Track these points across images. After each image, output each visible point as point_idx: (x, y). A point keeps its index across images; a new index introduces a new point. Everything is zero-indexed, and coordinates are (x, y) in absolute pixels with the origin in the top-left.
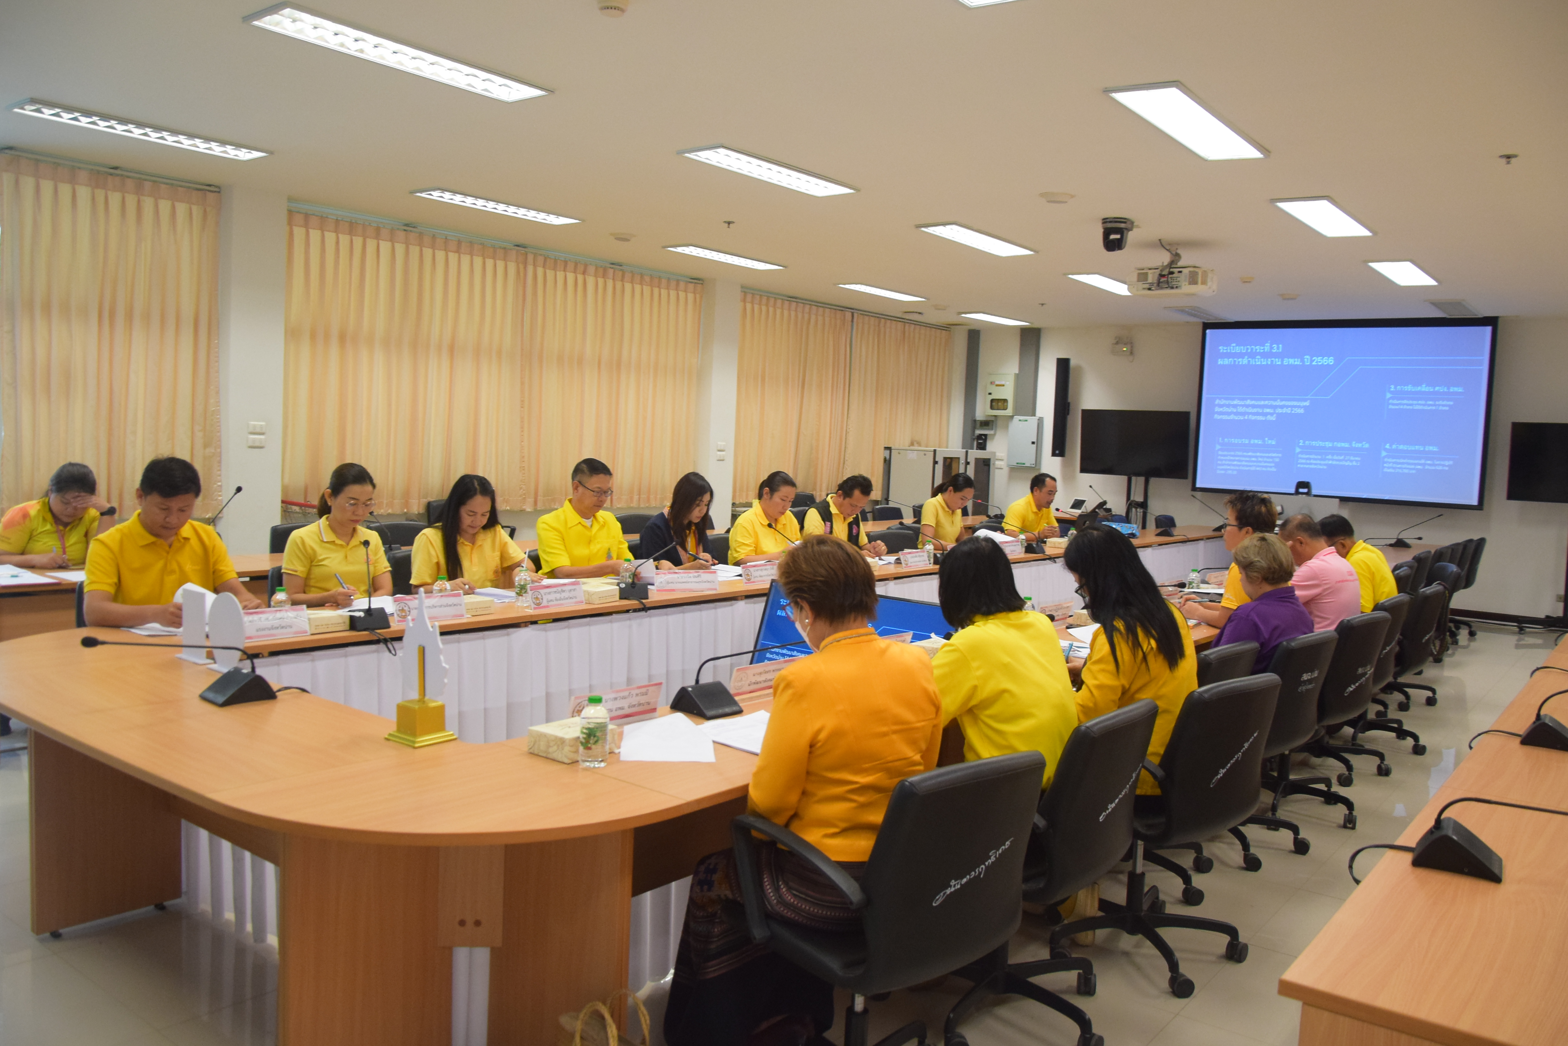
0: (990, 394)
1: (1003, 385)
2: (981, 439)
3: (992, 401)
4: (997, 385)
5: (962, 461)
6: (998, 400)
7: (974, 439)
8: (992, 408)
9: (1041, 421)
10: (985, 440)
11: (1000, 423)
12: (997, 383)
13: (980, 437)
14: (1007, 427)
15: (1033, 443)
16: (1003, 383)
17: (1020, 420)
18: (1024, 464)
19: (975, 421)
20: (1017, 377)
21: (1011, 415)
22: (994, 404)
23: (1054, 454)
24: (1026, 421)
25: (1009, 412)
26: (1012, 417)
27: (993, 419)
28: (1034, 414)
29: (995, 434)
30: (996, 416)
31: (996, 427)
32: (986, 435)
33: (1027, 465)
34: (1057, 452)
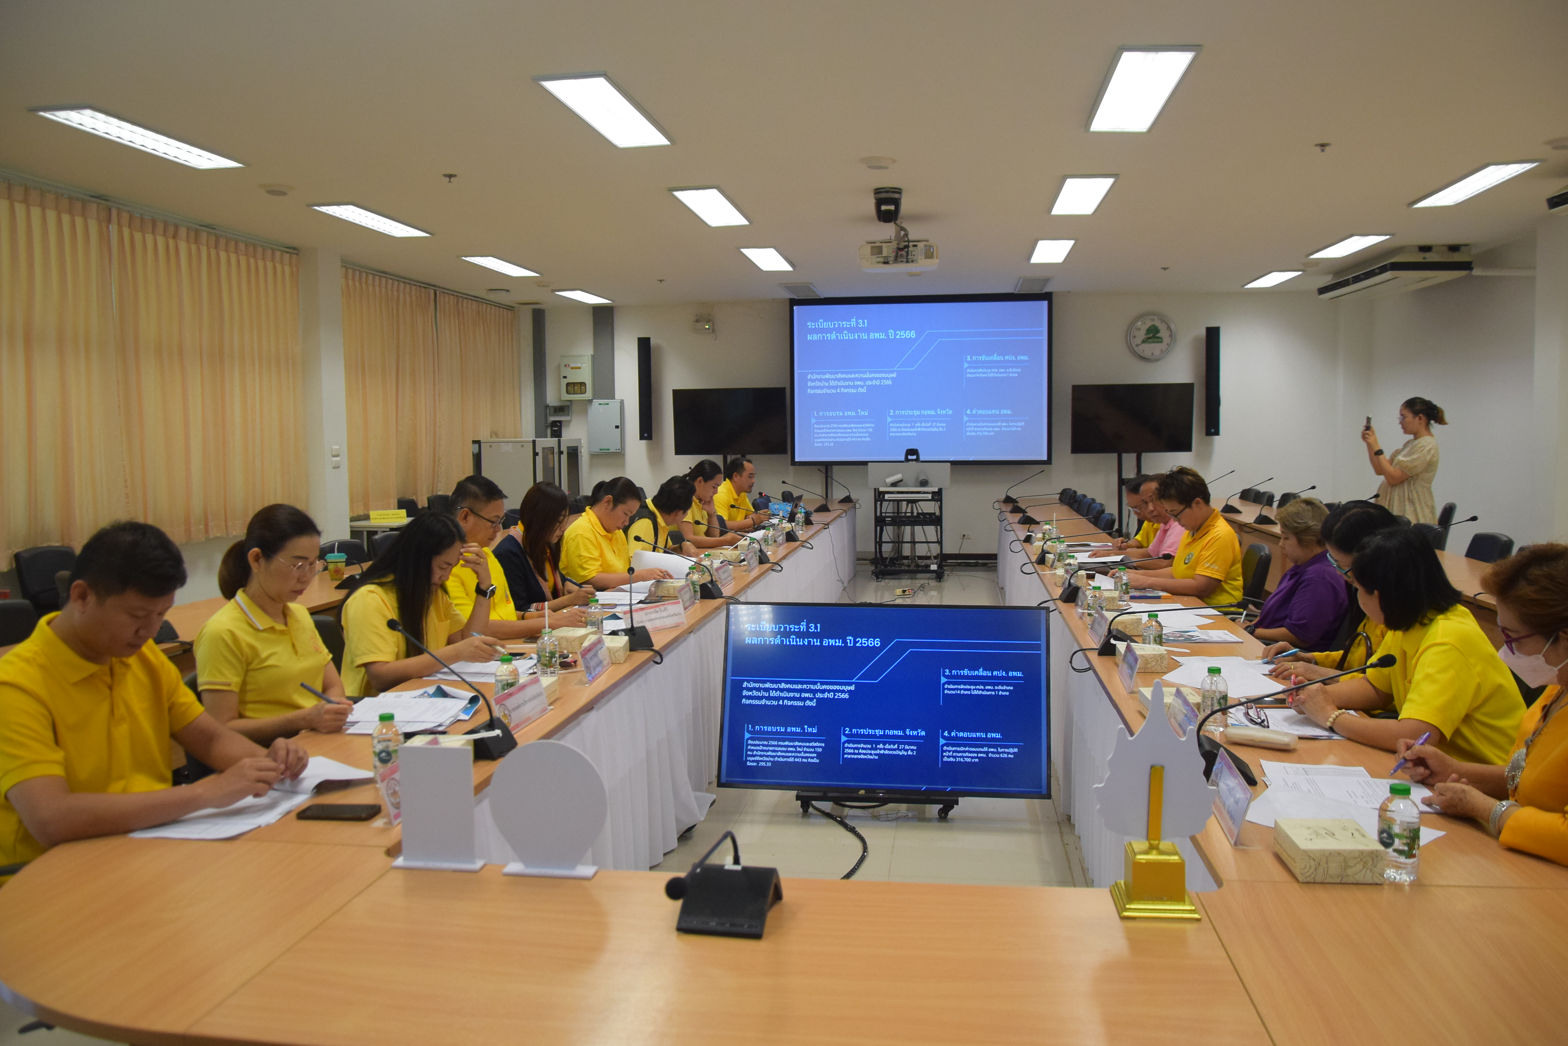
0: (565, 377)
1: (580, 368)
2: (557, 426)
3: (568, 384)
4: (572, 368)
5: (556, 450)
6: (574, 384)
7: (547, 427)
8: (568, 392)
9: (622, 402)
10: (560, 428)
11: (575, 407)
12: (572, 365)
13: (554, 423)
14: (585, 412)
15: (617, 427)
16: (579, 365)
17: (600, 404)
18: (608, 450)
19: (547, 407)
20: (593, 357)
21: (591, 399)
22: (569, 388)
23: (642, 438)
24: (608, 404)
25: (588, 395)
26: (590, 401)
27: (568, 404)
28: (613, 397)
29: (569, 422)
30: (570, 401)
31: (572, 412)
32: (560, 422)
33: (612, 450)
34: (646, 435)
